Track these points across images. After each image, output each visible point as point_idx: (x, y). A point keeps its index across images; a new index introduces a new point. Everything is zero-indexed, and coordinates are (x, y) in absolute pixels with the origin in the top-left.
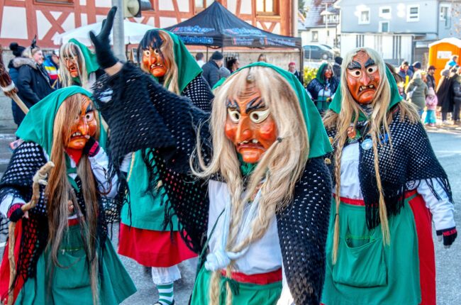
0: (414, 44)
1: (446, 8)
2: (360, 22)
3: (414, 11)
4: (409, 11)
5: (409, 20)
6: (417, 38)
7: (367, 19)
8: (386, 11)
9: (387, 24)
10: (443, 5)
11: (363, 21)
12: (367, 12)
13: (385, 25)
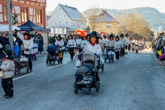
0: (67, 30)
1: (73, 22)
2: (54, 25)
3: (66, 22)
4: (65, 22)
5: (65, 24)
6: (68, 29)
7: (56, 24)
8: (60, 22)
9: (60, 25)
10: (72, 21)
11: (54, 24)
12: (56, 23)
13: (60, 26)
